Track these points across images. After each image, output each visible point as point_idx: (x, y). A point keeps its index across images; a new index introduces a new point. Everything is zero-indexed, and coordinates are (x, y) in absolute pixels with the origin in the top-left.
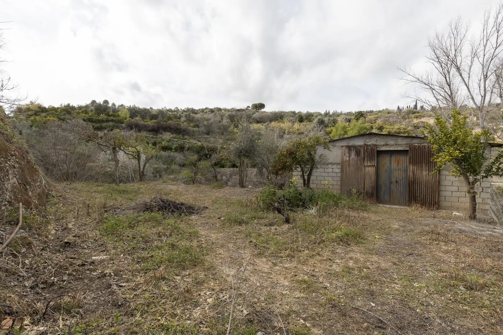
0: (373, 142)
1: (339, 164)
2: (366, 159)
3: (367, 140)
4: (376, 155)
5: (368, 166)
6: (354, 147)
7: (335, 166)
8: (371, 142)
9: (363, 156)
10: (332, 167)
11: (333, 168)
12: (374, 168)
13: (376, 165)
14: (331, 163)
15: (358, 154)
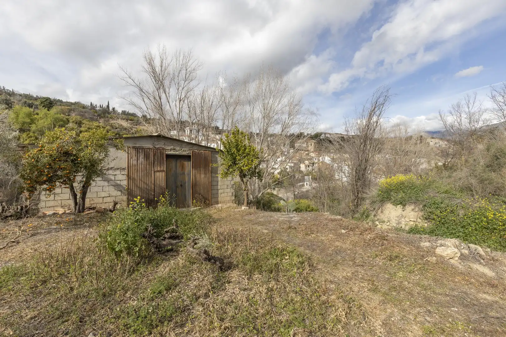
0: (161, 145)
1: (124, 169)
2: (156, 163)
3: (156, 143)
4: (165, 159)
5: (158, 171)
6: (143, 149)
7: (118, 172)
8: (160, 145)
9: (152, 159)
10: (114, 173)
11: (115, 175)
12: (164, 173)
13: (165, 170)
14: (112, 168)
15: (147, 157)
